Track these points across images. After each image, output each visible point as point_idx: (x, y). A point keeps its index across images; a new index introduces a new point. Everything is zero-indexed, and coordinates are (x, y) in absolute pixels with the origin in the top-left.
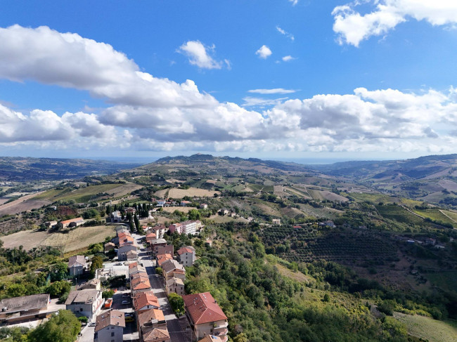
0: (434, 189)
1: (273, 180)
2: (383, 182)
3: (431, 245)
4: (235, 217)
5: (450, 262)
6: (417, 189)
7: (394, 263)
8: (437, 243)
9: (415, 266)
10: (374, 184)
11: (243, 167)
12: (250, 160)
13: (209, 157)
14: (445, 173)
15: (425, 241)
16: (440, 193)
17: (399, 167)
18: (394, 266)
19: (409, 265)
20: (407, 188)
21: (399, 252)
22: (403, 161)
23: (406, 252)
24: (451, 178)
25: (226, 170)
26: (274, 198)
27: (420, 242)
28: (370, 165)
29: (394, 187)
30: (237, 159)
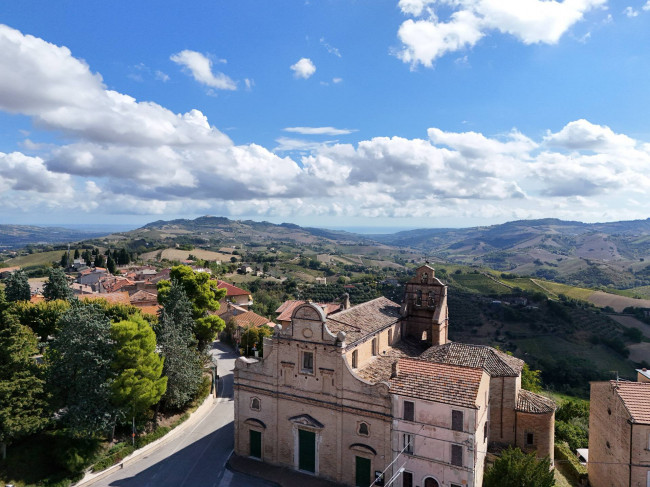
0: (523, 261)
1: (315, 250)
2: (460, 253)
3: (521, 306)
4: (262, 276)
5: (545, 325)
6: (503, 261)
7: (475, 328)
8: (528, 303)
9: (501, 331)
10: (449, 257)
11: (273, 235)
12: (284, 225)
13: (224, 220)
14: (537, 241)
15: (514, 302)
16: (532, 265)
17: (480, 235)
18: (476, 331)
19: (495, 330)
20: (491, 260)
21: (482, 315)
22: (486, 228)
23: (491, 315)
24: (544, 247)
25: (249, 238)
26: (318, 264)
27: (508, 303)
28: (444, 233)
29: (475, 259)
30: (265, 224)
